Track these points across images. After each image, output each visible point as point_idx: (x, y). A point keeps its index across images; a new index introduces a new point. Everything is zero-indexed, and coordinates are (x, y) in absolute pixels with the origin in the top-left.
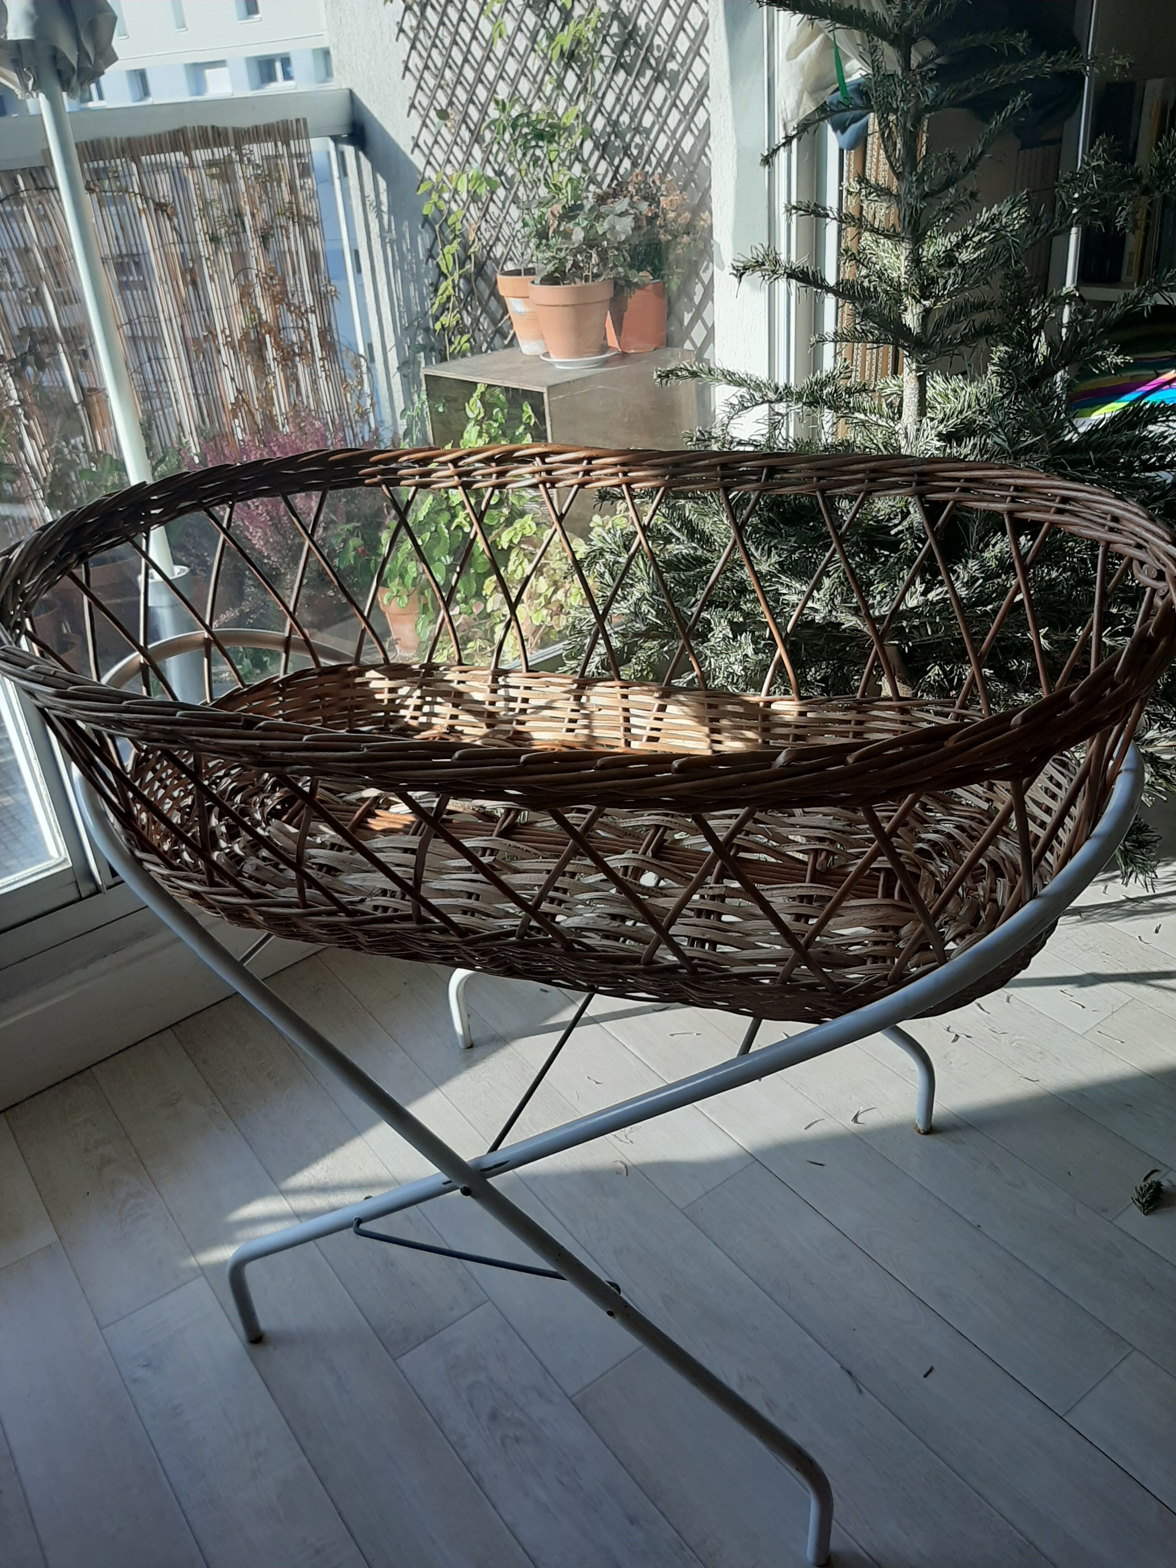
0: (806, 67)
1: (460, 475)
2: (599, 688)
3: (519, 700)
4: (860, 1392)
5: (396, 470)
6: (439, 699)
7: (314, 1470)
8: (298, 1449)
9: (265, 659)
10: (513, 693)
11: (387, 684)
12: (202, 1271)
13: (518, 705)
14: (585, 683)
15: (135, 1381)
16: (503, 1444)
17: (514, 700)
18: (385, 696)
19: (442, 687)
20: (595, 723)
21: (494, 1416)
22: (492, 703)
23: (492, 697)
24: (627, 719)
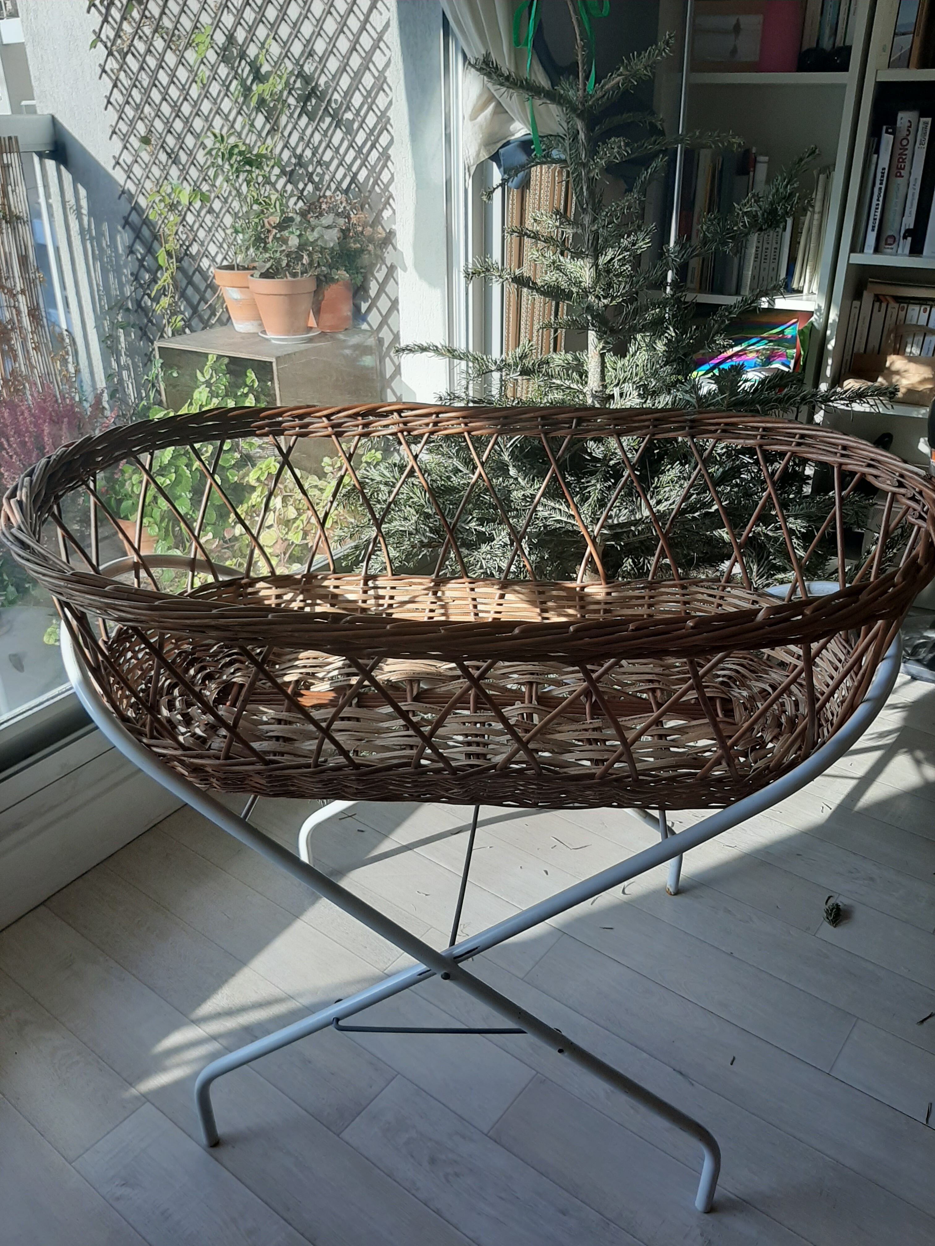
0: (484, 126)
1: (333, 427)
2: (452, 585)
3: (387, 597)
4: (693, 1085)
5: (281, 423)
6: (318, 601)
7: (302, 1234)
8: (283, 1222)
9: (27, 586)
10: (381, 592)
11: (274, 592)
12: (146, 1097)
13: (386, 602)
14: (440, 582)
15: (118, 1199)
16: (448, 1181)
17: (383, 597)
18: (273, 602)
19: (321, 591)
20: (450, 611)
21: (433, 1161)
22: (364, 601)
23: (364, 597)
24: (475, 607)
